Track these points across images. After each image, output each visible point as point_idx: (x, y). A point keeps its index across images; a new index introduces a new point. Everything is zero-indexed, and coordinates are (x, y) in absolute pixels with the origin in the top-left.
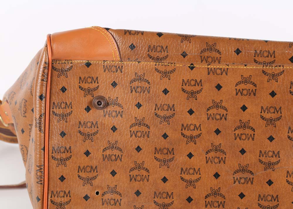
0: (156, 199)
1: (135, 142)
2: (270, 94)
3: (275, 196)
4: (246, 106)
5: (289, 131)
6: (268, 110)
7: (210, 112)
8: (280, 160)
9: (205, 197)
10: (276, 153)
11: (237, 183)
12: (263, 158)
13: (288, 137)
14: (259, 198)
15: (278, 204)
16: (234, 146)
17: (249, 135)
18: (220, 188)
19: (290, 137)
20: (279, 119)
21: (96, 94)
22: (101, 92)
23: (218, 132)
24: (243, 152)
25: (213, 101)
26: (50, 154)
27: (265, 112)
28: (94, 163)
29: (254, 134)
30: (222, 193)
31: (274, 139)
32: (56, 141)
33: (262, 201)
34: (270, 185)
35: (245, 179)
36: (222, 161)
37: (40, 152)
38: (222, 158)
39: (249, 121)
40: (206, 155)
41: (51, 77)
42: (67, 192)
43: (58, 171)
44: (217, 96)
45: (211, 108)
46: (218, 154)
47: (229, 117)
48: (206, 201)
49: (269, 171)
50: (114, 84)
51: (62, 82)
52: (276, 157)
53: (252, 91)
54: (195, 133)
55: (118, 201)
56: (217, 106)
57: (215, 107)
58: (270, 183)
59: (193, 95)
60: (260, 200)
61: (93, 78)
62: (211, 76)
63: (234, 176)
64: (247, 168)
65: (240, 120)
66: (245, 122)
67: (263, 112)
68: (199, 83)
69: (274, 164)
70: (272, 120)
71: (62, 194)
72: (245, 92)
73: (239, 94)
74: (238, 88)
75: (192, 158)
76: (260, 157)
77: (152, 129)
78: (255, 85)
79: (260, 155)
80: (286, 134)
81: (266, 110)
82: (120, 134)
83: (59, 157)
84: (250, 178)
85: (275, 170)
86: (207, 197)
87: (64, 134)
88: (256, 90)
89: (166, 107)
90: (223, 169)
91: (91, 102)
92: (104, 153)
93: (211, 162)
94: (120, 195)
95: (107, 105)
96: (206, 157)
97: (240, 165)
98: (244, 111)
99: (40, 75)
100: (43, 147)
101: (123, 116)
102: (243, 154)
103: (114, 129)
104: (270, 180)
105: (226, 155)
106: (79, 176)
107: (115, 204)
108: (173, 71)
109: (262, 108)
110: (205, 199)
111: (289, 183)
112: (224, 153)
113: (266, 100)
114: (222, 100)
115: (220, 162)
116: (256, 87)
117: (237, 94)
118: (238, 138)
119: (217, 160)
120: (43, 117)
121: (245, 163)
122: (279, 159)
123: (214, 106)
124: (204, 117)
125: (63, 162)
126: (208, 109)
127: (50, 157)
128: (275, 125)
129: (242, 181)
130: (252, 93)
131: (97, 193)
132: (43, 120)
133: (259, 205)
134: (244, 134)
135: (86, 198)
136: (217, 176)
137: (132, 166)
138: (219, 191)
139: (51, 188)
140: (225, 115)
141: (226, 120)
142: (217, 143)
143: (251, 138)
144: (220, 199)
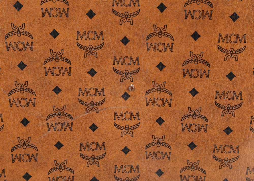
2: (87, 14)
3: (100, 144)
4: (58, 30)
5: (114, 62)
6: (86, 35)
7: (10, 40)
8: (105, 99)
9: (11, 150)
10: (99, 90)
11: (52, 130)
12: (84, 97)
13: (114, 70)
14: (81, 147)
15: (105, 153)
16: (46, 84)
17: (64, 69)
18: (30, 137)
19: (116, 69)
20: (101, 46)
23: (22, 66)
24: (57, 90)
25: (12, 25)
27: (82, 38)
29: (70, 68)
30: (33, 143)
31: (95, 72)
33: (85, 150)
35: (62, 124)
36: (31, 103)
38: (30, 99)
39: (62, 51)
40: (9, 96)
45: (10, 34)
46: (25, 95)
47: (36, 47)
48: (12, 155)
49: (92, 113)
52: (100, 95)
53: (64, 10)
56: (19, 32)
57: (15, 33)
58: (94, 128)
60: (82, 149)
63: (48, 121)
64: (63, 110)
65: (51, 50)
66: (57, 52)
67: (79, 38)
69: (98, 104)
70: (92, 49)
72: (54, 12)
73: (47, 14)
76: (79, 96)
79: (79, 93)
80: (112, 66)
81: (84, 36)
84: (68, 123)
85: (99, 112)
86: (14, 150)
88: (68, 9)
90: (34, 113)
93: (16, 105)
96: (10, 99)
97: (54, 107)
98: (55, 37)
102: (57, 93)
104: (93, 125)
105: (35, 95)
109: (78, 33)
110: (12, 152)
111: (117, 127)
112: (33, 93)
113: (82, 23)
114: (24, 24)
115: (28, 104)
116: (68, 5)
117: (44, 15)
118: (50, 74)
119: (23, 103)
121: (62, 105)
122: (104, 97)
123: (13, 31)
124: (2, 47)
126: (6, 36)
128: (96, 55)
130: (64, 14)
133: (81, 155)
134: (57, 68)
136: (25, 122)
138: (29, 141)
140: (30, 43)
141: (32, 50)
142: (22, 81)
143: (66, 73)
144: (31, 151)
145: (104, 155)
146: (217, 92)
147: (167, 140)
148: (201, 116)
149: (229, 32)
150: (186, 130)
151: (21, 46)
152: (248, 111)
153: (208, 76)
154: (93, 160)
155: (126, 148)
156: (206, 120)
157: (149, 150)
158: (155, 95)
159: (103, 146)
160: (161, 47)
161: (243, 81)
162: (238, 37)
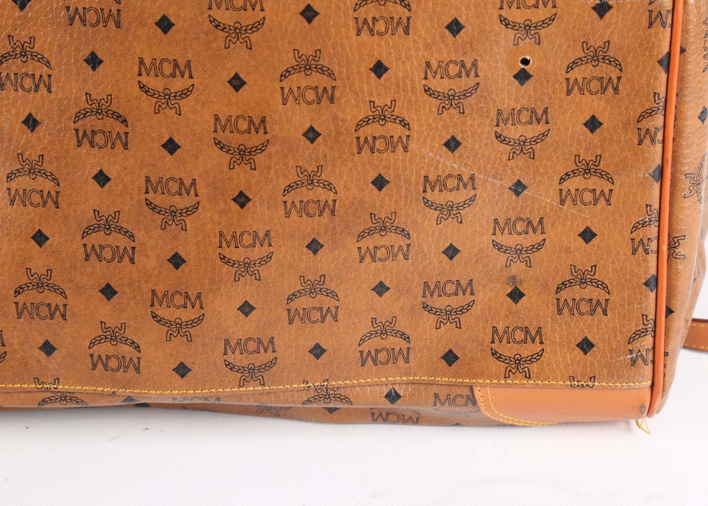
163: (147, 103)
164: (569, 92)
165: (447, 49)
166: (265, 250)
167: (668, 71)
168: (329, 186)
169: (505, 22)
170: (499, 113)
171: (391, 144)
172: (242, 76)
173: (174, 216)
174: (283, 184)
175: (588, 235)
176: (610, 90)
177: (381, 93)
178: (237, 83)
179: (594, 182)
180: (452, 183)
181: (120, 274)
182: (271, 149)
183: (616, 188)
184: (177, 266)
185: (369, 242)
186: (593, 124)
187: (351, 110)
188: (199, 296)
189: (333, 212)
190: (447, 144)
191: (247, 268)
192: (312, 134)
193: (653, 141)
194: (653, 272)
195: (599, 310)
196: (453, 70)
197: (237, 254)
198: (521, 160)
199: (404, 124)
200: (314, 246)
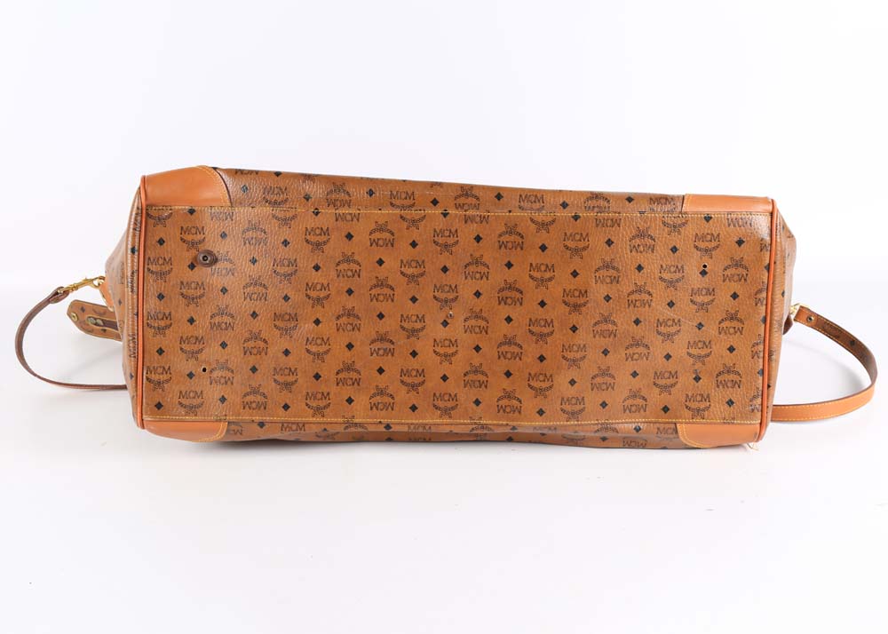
0: (276, 377)
1: (249, 306)
2: (410, 244)
3: (420, 371)
4: (383, 259)
5: (434, 290)
6: (409, 263)
7: (340, 267)
8: (425, 326)
9: (336, 373)
10: (420, 316)
11: (375, 355)
12: (406, 323)
13: (434, 298)
14: (401, 373)
15: (425, 380)
16: (370, 310)
17: (388, 295)
18: (354, 362)
19: (436, 297)
20: (422, 275)
21: (202, 247)
22: (208, 246)
23: (350, 292)
24: (381, 316)
25: (343, 253)
26: (145, 322)
27: (405, 266)
28: (200, 333)
29: (394, 295)
30: (357, 368)
31: (417, 300)
32: (152, 304)
33: (405, 376)
34: (414, 357)
35: (384, 349)
36: (356, 328)
37: (133, 318)
38: (356, 324)
39: (387, 278)
40: (336, 320)
41: (146, 227)
42: (167, 368)
43: (155, 342)
44: (349, 248)
45: (340, 262)
46: (351, 320)
47: (363, 274)
48: (337, 378)
49: (413, 339)
50: (224, 235)
51: (160, 232)
52: (420, 322)
53: (389, 240)
54: (323, 294)
55: (229, 379)
56: (348, 260)
57: (345, 261)
58: (414, 354)
59: (318, 246)
60: (403, 376)
61: (197, 229)
62: (340, 223)
63: (371, 346)
64: (386, 336)
65: (376, 277)
66: (382, 280)
67: (403, 266)
68: (326, 232)
69: (419, 331)
70: (414, 276)
71: (160, 370)
72: (381, 242)
73: (374, 244)
74: (373, 237)
75: (320, 325)
76: (401, 322)
77: (271, 290)
78: (393, 234)
79: (401, 320)
80: (432, 294)
81: (407, 265)
82: (232, 297)
83: (156, 325)
84: (390, 349)
85: (419, 338)
86: (338, 374)
87: (163, 297)
88: (393, 239)
89: (286, 262)
90: (358, 338)
91: (195, 258)
92: (212, 321)
93: (343, 329)
94: (232, 372)
95: (215, 261)
96: (337, 324)
97: (377, 332)
98: (381, 265)
99: (132, 223)
100: (136, 311)
101: (236, 274)
102: (381, 319)
103: (224, 290)
104: (414, 351)
105: (361, 321)
106: (181, 349)
107: (226, 383)
108: (294, 217)
109: (402, 261)
111: (436, 354)
112: (358, 318)
113: (406, 252)
114: (354, 253)
115: (353, 329)
116: (394, 236)
117: (371, 245)
118: (375, 300)
119: (349, 327)
120: (135, 274)
121: (384, 330)
122: (424, 324)
124: (333, 274)
125: (161, 330)
126: (337, 264)
127: (145, 324)
128: (418, 282)
129: (381, 352)
130: (389, 244)
131: (204, 370)
132: (135, 278)
133: (401, 382)
134: (381, 294)
135: (191, 375)
136: (350, 346)
137: (247, 335)
138: (353, 365)
139: (147, 364)
140: (358, 271)
141: (360, 277)
142: (349, 306)
143: (390, 300)
144: (354, 375)
145: (423, 382)
146: (530, 320)
147: (484, 368)
148: (515, 344)
149: (539, 262)
150: (502, 358)
151: (350, 273)
152: (560, 339)
153: (521, 304)
154: (414, 387)
155: (445, 375)
156: (521, 347)
157: (466, 378)
158: (473, 322)
159: (421, 373)
160: (478, 276)
161: (554, 309)
162: (547, 266)
163: (532, 284)
164: (724, 281)
165: (670, 260)
166: (583, 354)
167: (769, 271)
168: (614, 323)
169: (696, 247)
170: (693, 290)
171: (644, 304)
172: (578, 271)
173: (542, 336)
174: (593, 322)
175: (731, 349)
176: (743, 280)
177: (639, 279)
178: (575, 274)
179: (735, 324)
180: (670, 323)
181: (513, 366)
182: (589, 305)
183: (745, 326)
184: (541, 361)
185: (631, 351)
186: (735, 296)
187: (626, 287)
188: (551, 376)
189: (615, 336)
190: (668, 304)
191: (574, 363)
192: (608, 298)
193: (762, 304)
194: (761, 367)
195: (737, 386)
196: (673, 269)
197: (570, 355)
198: (701, 313)
199: (650, 294)
200: (606, 352)
